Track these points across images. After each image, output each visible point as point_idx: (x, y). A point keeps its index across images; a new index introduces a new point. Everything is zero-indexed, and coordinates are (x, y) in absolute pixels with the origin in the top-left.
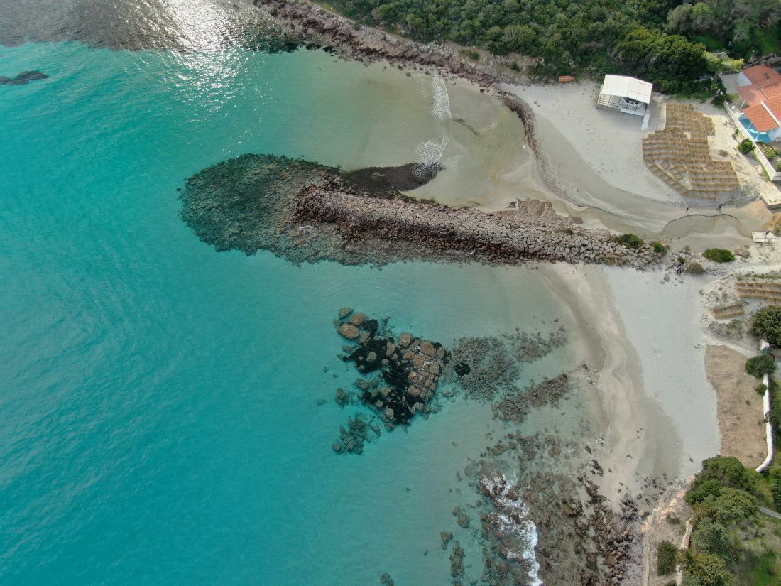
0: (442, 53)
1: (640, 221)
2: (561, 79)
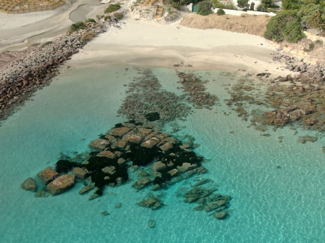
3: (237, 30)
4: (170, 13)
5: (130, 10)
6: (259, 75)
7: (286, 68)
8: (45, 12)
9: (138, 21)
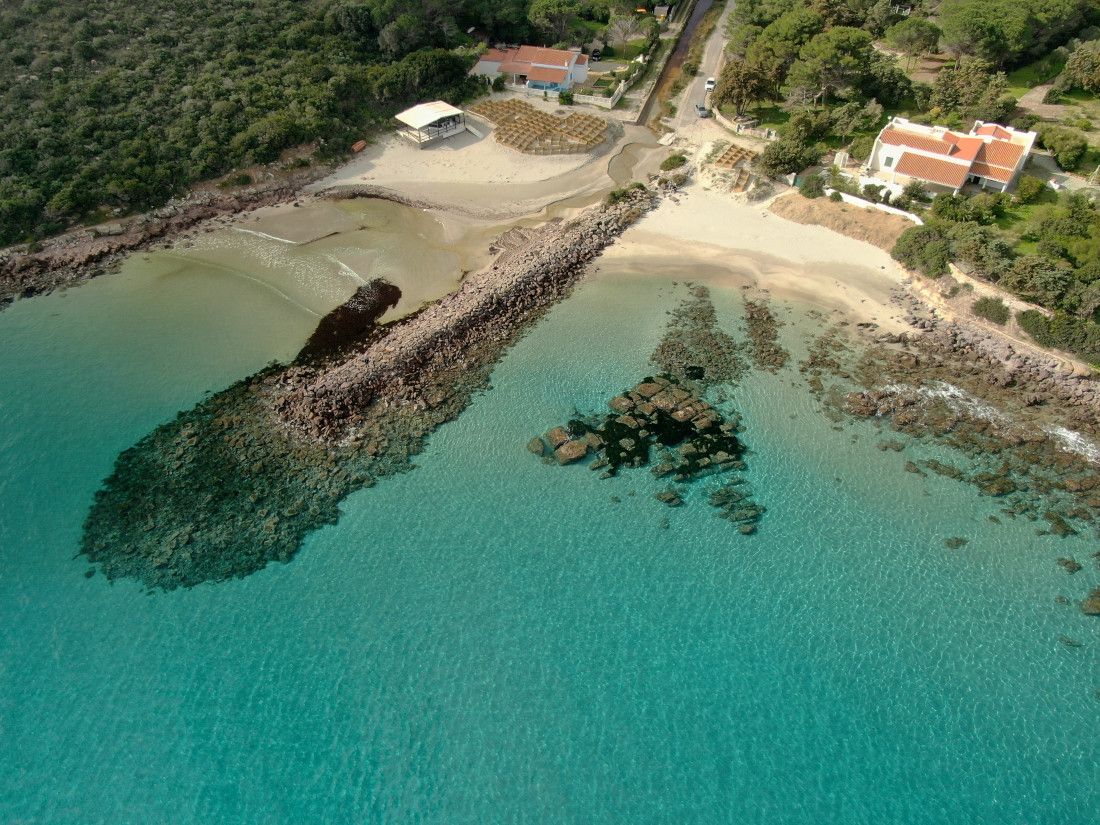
0: (198, 202)
1: (593, 187)
2: (357, 146)
3: (854, 235)
4: (758, 185)
5: (699, 169)
6: (861, 325)
7: (906, 319)
8: (574, 156)
9: (707, 192)
